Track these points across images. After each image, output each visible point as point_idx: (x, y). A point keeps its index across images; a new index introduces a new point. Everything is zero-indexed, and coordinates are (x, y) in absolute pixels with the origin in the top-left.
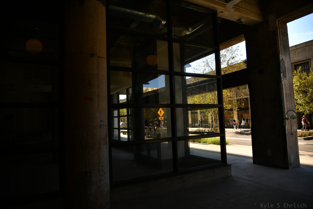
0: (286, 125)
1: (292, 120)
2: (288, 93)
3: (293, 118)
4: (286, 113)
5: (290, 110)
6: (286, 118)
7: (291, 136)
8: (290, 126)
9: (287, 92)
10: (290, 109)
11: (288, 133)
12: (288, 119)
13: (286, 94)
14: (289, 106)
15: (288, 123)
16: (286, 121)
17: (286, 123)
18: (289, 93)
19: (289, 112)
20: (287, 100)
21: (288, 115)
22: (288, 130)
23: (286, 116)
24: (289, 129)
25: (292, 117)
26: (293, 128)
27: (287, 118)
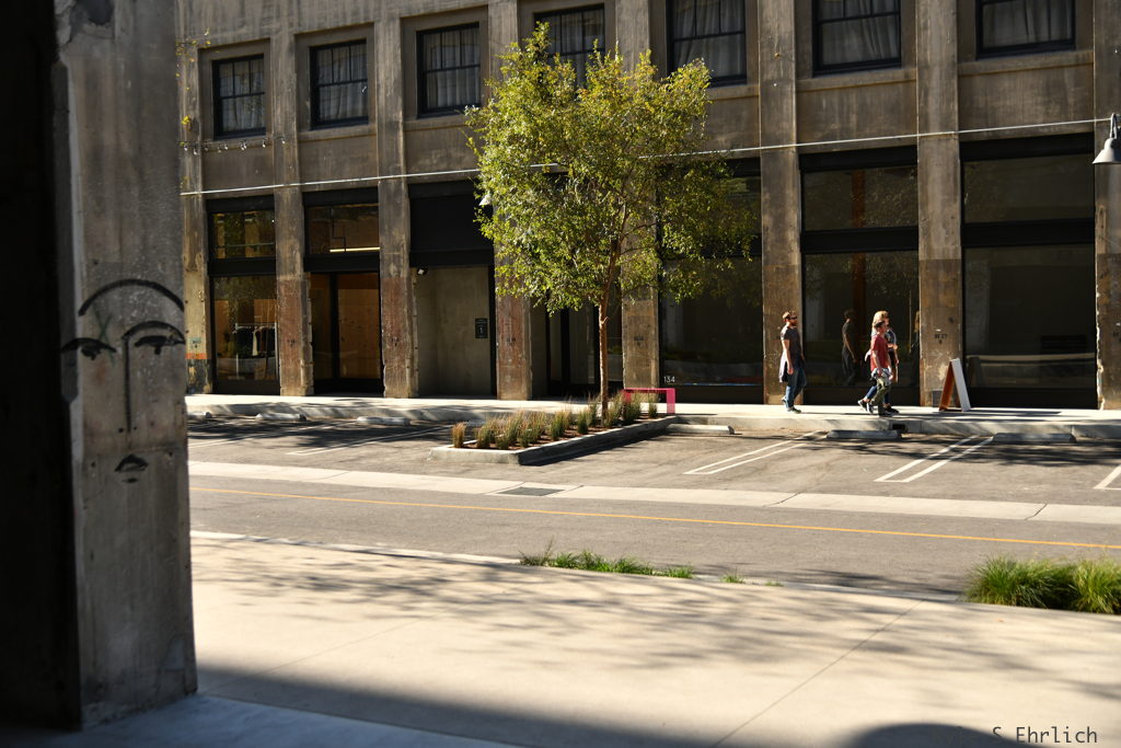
0: (75, 393)
1: (136, 353)
2: (118, 147)
3: (158, 343)
4: (79, 304)
5: (122, 283)
6: (75, 343)
7: (123, 476)
8: (122, 398)
9: (108, 138)
10: (129, 275)
11: (87, 454)
12: (94, 347)
13: (95, 157)
14: (114, 248)
15: (99, 378)
16: (73, 364)
17: (75, 376)
18: (127, 149)
19: (115, 295)
20: (100, 201)
21: (98, 315)
22: (90, 432)
23: (84, 327)
24: (109, 420)
25: (141, 334)
26: (140, 418)
27: (85, 340)
